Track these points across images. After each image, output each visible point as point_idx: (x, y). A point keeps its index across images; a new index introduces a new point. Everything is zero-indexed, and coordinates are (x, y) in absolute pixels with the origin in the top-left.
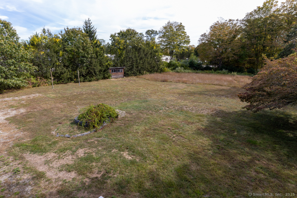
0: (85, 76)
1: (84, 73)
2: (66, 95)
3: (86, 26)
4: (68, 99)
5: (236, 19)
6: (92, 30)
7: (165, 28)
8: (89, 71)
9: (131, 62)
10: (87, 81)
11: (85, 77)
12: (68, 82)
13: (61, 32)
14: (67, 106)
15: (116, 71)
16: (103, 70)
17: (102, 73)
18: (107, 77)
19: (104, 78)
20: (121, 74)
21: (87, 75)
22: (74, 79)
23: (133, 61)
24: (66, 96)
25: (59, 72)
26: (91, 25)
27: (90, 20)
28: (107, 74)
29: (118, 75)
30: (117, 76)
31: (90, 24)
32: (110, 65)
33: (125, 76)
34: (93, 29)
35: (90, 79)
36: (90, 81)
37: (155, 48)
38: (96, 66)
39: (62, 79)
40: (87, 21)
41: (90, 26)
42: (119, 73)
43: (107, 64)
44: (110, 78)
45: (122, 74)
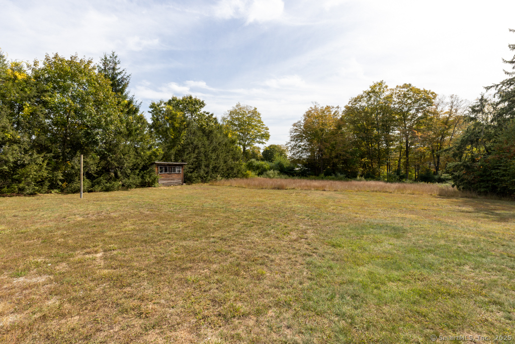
0: (96, 175)
1: (93, 168)
2: (38, 226)
3: (105, 68)
4: (47, 241)
5: (335, 106)
6: (119, 77)
7: (231, 113)
8: (108, 163)
9: (195, 155)
10: (100, 191)
11: (94, 178)
12: (39, 192)
13: (36, 64)
14: (53, 302)
15: (167, 169)
16: (140, 167)
17: (137, 172)
18: (149, 182)
19: (144, 185)
20: (177, 177)
21: (99, 173)
22: (60, 183)
23: (199, 153)
24: (37, 230)
25: (12, 160)
26: (118, 66)
27: (115, 55)
28: (150, 176)
29: (171, 178)
30: (169, 181)
31: (116, 64)
32: (156, 156)
33: (185, 182)
34: (122, 75)
35: (108, 185)
36: (107, 190)
37: (230, 136)
38: (126, 153)
39: (20, 182)
40: (108, 58)
41: (114, 69)
42: (174, 176)
43: (148, 153)
44: (156, 185)
45: (180, 177)
